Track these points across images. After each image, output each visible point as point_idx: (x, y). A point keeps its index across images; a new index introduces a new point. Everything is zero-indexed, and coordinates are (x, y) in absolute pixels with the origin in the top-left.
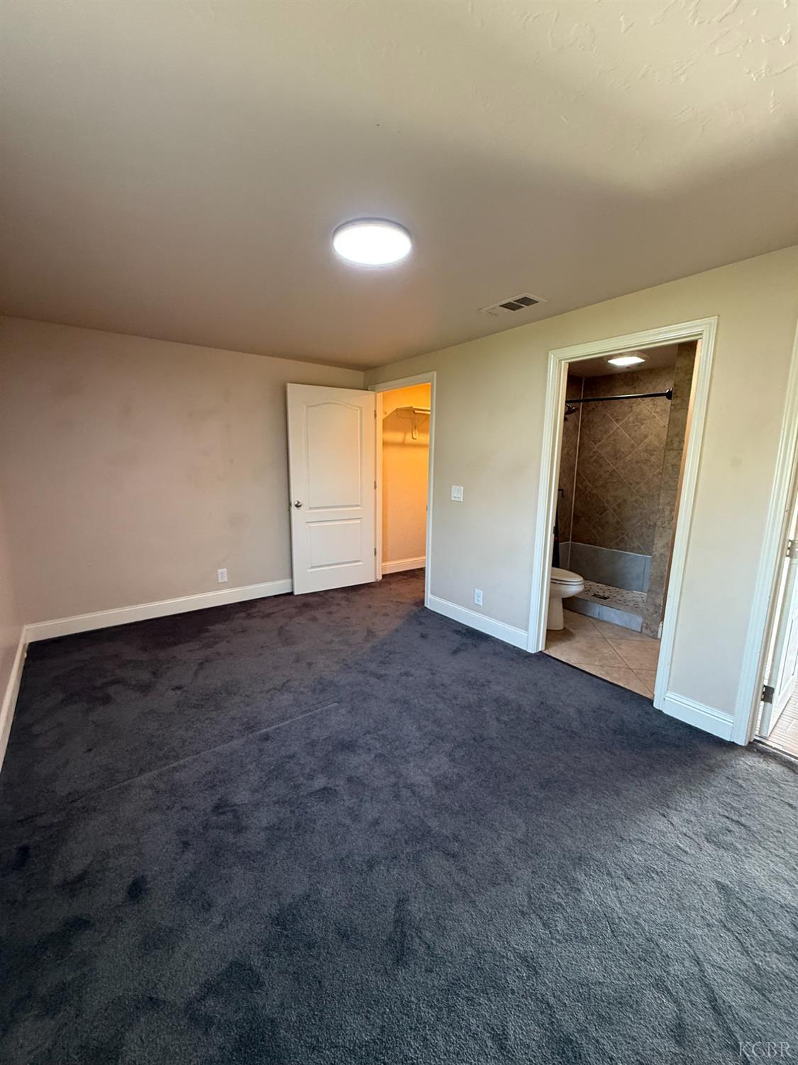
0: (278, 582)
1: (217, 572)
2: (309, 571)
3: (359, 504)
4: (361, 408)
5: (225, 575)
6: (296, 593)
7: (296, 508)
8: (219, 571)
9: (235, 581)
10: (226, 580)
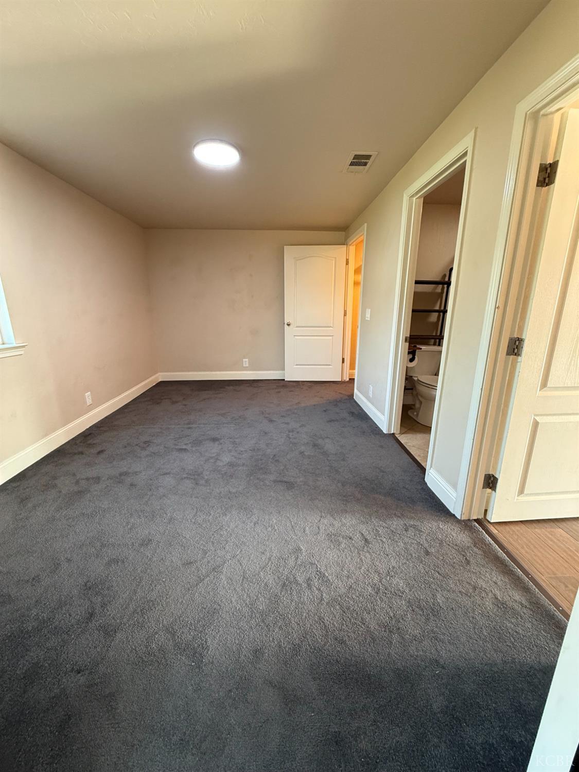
0: (277, 372)
1: (243, 361)
2: (295, 367)
3: (332, 326)
4: (335, 258)
5: (247, 363)
6: (286, 380)
7: (287, 326)
8: (244, 360)
9: (253, 367)
10: (247, 365)
